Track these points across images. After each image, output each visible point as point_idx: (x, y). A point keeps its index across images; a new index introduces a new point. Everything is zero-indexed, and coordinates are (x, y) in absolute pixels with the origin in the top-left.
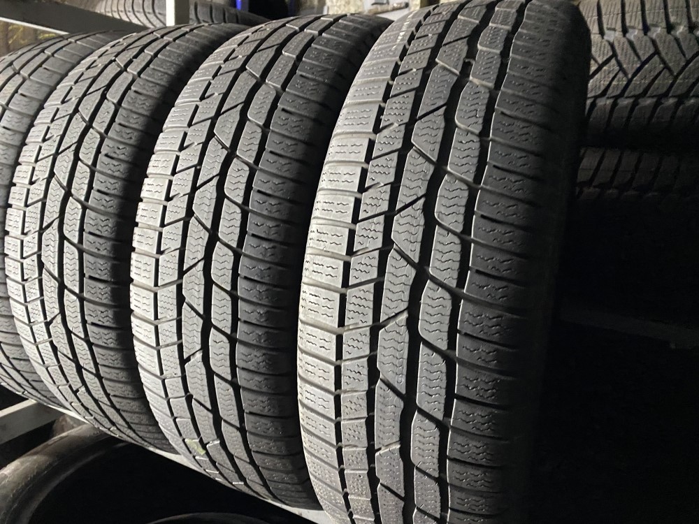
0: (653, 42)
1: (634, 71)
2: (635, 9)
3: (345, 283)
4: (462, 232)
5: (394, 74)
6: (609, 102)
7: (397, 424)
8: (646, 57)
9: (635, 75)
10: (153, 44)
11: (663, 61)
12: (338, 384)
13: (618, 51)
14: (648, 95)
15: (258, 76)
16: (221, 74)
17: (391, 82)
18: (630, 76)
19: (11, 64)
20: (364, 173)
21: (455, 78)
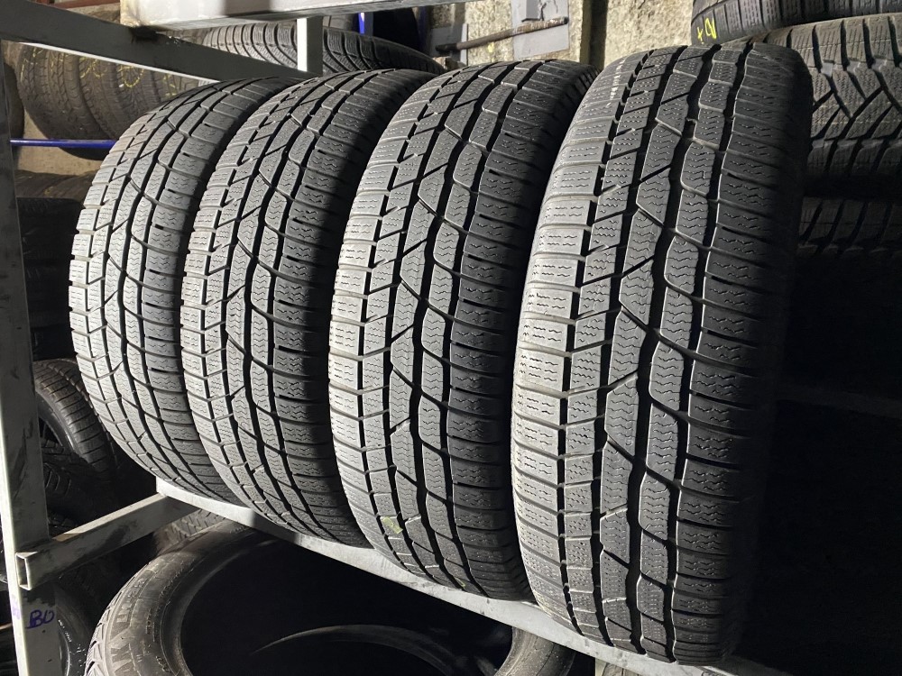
0: (879, 76)
1: (856, 109)
2: (857, 39)
3: (570, 347)
4: (693, 294)
5: (612, 135)
6: (828, 145)
7: (625, 487)
8: (870, 93)
9: (857, 114)
10: (330, 98)
11: (890, 98)
12: (562, 449)
13: (838, 88)
14: (873, 136)
15: (459, 135)
16: (417, 134)
17: (609, 142)
18: (852, 115)
19: (166, 120)
20: (587, 236)
21: (678, 139)
